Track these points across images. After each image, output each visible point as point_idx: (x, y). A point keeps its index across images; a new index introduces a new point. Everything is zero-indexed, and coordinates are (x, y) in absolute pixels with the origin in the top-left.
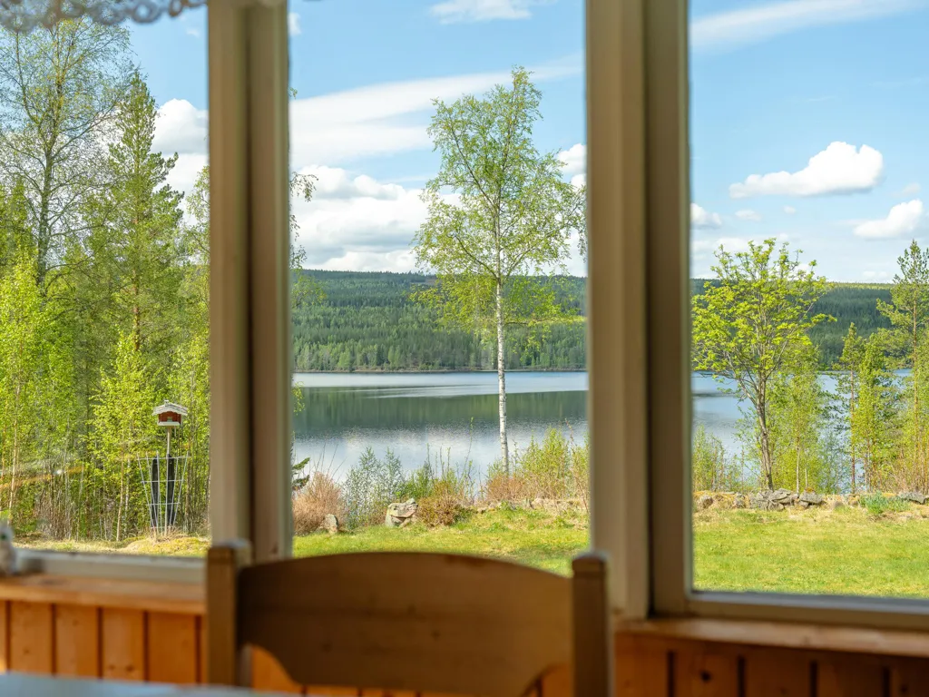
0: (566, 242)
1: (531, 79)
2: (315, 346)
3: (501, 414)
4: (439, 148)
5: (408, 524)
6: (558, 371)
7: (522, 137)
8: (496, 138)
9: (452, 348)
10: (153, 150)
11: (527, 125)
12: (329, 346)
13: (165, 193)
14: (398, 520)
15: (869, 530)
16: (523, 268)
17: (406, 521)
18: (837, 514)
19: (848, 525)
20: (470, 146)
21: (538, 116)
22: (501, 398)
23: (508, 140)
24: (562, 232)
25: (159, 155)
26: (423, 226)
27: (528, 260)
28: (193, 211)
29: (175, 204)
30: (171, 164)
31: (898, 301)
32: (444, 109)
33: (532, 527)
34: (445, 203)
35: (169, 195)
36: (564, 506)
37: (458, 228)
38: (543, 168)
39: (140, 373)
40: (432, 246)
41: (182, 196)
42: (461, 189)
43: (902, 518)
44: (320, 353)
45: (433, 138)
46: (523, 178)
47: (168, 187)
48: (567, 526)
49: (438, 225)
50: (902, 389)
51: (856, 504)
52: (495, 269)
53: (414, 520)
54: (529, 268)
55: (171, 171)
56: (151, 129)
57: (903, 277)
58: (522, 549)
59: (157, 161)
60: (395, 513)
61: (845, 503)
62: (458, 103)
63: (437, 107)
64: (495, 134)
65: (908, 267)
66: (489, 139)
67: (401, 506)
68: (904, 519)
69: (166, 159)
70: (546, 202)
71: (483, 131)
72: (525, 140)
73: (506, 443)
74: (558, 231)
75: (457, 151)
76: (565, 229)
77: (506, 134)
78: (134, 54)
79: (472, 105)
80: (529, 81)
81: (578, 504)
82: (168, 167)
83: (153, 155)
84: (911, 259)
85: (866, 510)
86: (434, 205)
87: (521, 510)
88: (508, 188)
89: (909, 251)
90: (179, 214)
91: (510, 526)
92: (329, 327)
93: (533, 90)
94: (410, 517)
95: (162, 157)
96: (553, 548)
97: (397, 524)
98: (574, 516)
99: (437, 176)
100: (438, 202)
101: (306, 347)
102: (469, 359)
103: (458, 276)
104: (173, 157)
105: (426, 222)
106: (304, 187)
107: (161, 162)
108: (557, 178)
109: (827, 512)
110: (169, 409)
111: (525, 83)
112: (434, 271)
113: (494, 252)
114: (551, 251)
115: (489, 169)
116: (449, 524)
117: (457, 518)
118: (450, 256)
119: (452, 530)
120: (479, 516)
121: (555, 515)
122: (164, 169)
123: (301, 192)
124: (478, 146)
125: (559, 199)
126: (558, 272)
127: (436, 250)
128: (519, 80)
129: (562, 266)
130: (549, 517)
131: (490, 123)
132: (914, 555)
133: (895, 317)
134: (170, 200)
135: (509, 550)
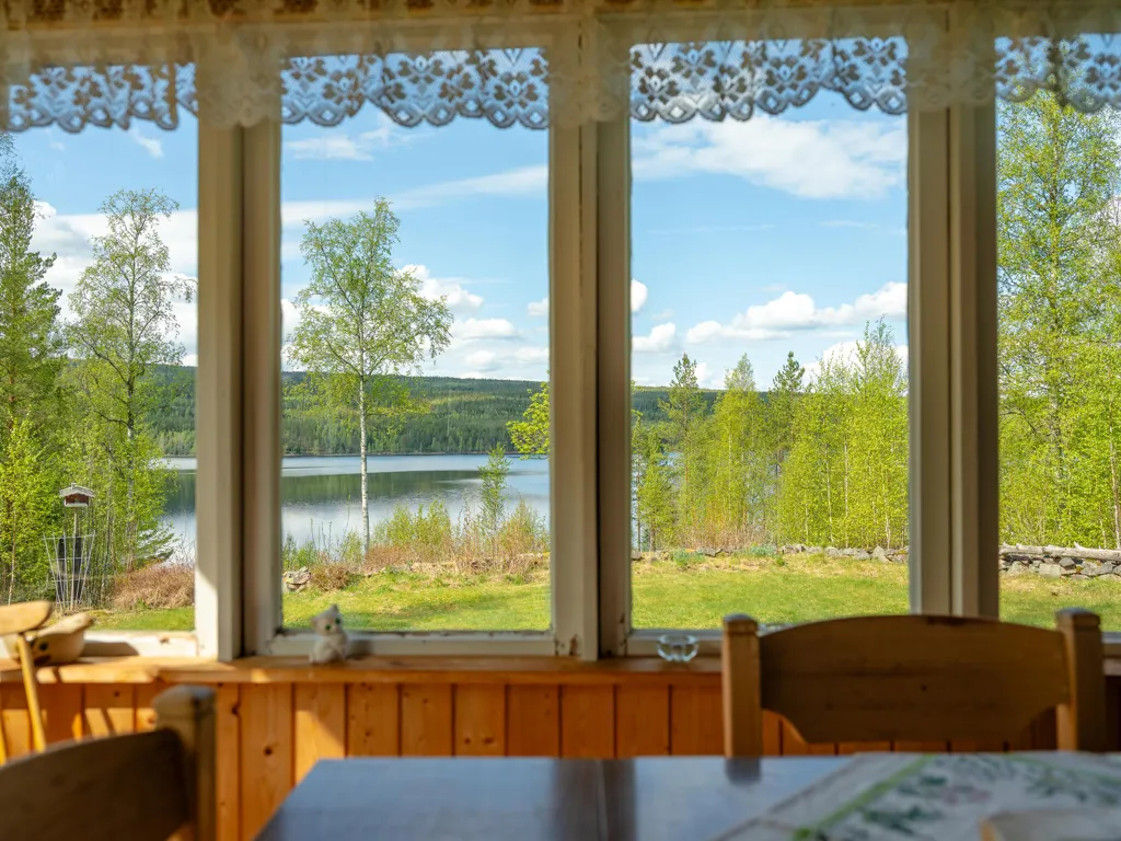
0: (421, 346)
1: (391, 208)
2: (170, 433)
3: (363, 492)
4: (310, 261)
5: (304, 590)
6: (390, 455)
7: (382, 257)
8: (361, 256)
9: (298, 435)
10: (31, 249)
11: (387, 247)
12: (183, 433)
13: (43, 290)
14: (293, 587)
15: (680, 579)
16: (384, 368)
17: (302, 587)
18: (653, 567)
19: (665, 576)
20: (338, 262)
21: (396, 240)
22: (363, 478)
23: (371, 259)
24: (417, 339)
25: (37, 254)
26: (297, 329)
27: (387, 361)
28: (74, 307)
29: (53, 300)
30: (49, 263)
31: (673, 400)
32: (314, 229)
33: (414, 587)
34: (316, 310)
35: (46, 292)
36: (439, 568)
37: (326, 330)
38: (401, 284)
39: (35, 457)
40: (303, 347)
41: (60, 293)
42: (328, 299)
43: (702, 569)
44: (175, 439)
45: (305, 253)
46: (383, 292)
47: (45, 285)
48: (444, 585)
49: (310, 328)
50: (677, 468)
51: (666, 559)
52: (359, 368)
53: (309, 585)
54: (388, 368)
55: (49, 270)
56: (28, 229)
57: (677, 382)
58: (411, 607)
59: (35, 259)
60: (291, 580)
61: (659, 558)
62: (327, 223)
63: (308, 227)
64: (359, 252)
65: (681, 375)
66: (354, 257)
67: (296, 574)
68: (703, 569)
69: (44, 259)
70: (404, 313)
71: (349, 251)
72: (385, 260)
73: (367, 517)
74: (413, 337)
75: (326, 265)
76: (419, 336)
77: (369, 254)
78: (17, 158)
79: (339, 228)
80: (390, 210)
81: (451, 566)
82: (47, 265)
83: (30, 255)
84: (683, 369)
85: (675, 563)
86: (306, 311)
87: (402, 574)
88: (372, 300)
89: (682, 362)
90: (57, 311)
91: (395, 588)
92: (183, 416)
93: (392, 218)
94: (305, 583)
95: (39, 256)
96: (437, 604)
97: (292, 590)
98: (449, 577)
99: (308, 286)
100: (310, 308)
101: (162, 435)
102: (313, 445)
103: (325, 373)
104: (51, 258)
105: (299, 326)
106: (184, 290)
107: (39, 261)
108: (413, 293)
109: (647, 566)
110: (76, 492)
111: (386, 211)
112: (302, 368)
113: (358, 353)
114: (406, 354)
115: (353, 283)
116: (341, 588)
117: (347, 582)
118: (318, 356)
119: (344, 593)
120: (366, 579)
121: (433, 577)
122: (42, 268)
123: (182, 294)
124: (344, 262)
125: (415, 310)
126: (414, 374)
127: (307, 350)
128: (381, 207)
129: (417, 367)
130: (428, 578)
131: (355, 243)
132: (721, 598)
133: (672, 413)
134: (48, 297)
135: (399, 608)
